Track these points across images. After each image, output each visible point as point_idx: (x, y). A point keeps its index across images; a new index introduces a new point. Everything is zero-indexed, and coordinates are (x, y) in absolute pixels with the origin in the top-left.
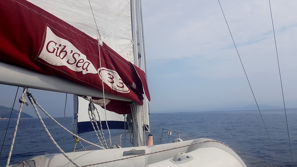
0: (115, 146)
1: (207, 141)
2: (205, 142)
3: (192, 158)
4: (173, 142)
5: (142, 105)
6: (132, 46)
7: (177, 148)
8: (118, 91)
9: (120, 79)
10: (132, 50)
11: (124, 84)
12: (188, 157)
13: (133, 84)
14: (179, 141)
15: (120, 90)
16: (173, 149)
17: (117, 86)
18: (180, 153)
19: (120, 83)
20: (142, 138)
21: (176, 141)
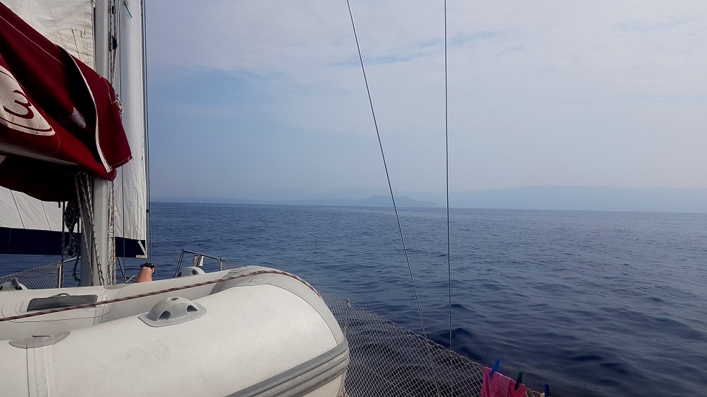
0: (8, 284)
1: (260, 272)
2: (254, 274)
3: (204, 310)
4: (179, 275)
5: (112, 180)
6: (90, 10)
7: (178, 289)
8: (10, 126)
9: (16, 91)
10: (90, 22)
11: (32, 108)
12: (191, 308)
13: (76, 113)
14: (195, 273)
15: (18, 124)
16: (166, 291)
17: (6, 109)
18: (169, 299)
19: (16, 101)
20: (104, 269)
21: (188, 274)
